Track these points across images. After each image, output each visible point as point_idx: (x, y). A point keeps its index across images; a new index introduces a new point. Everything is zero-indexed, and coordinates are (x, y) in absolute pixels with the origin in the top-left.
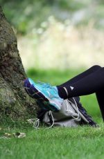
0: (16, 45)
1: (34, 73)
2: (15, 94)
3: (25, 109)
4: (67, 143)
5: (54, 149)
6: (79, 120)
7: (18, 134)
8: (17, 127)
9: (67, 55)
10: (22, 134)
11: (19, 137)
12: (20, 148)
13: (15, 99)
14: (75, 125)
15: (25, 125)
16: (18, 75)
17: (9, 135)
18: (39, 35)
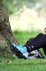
2: (8, 43)
4: (31, 67)
5: (25, 70)
6: (37, 56)
7: (8, 62)
8: (8, 58)
9: (32, 24)
10: (10, 62)
11: (9, 63)
12: (9, 69)
13: (7, 45)
14: (35, 58)
15: (12, 58)
17: (4, 62)
18: (19, 15)
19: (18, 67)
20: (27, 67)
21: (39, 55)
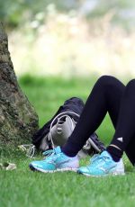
0: (7, 46)
1: (28, 81)
2: (4, 111)
3: (16, 131)
7: (6, 165)
8: (5, 155)
10: (12, 165)
11: (7, 168)
12: (9, 185)
13: (3, 118)
15: (16, 153)
16: (8, 85)
19: (34, 180)
20: (59, 180)
21: (92, 147)
